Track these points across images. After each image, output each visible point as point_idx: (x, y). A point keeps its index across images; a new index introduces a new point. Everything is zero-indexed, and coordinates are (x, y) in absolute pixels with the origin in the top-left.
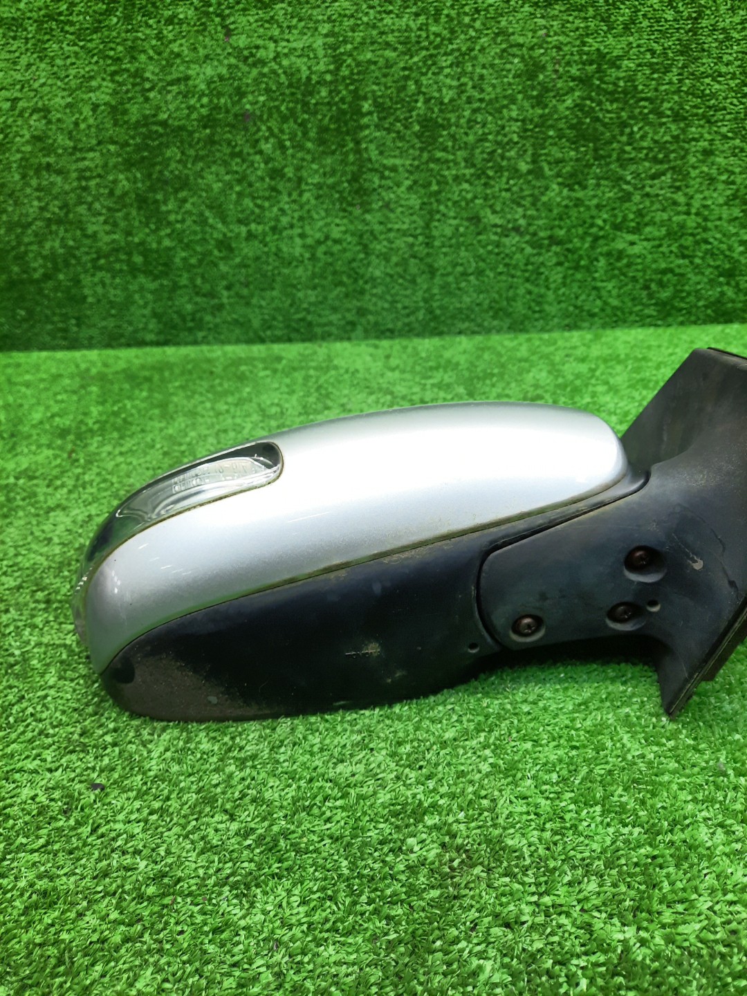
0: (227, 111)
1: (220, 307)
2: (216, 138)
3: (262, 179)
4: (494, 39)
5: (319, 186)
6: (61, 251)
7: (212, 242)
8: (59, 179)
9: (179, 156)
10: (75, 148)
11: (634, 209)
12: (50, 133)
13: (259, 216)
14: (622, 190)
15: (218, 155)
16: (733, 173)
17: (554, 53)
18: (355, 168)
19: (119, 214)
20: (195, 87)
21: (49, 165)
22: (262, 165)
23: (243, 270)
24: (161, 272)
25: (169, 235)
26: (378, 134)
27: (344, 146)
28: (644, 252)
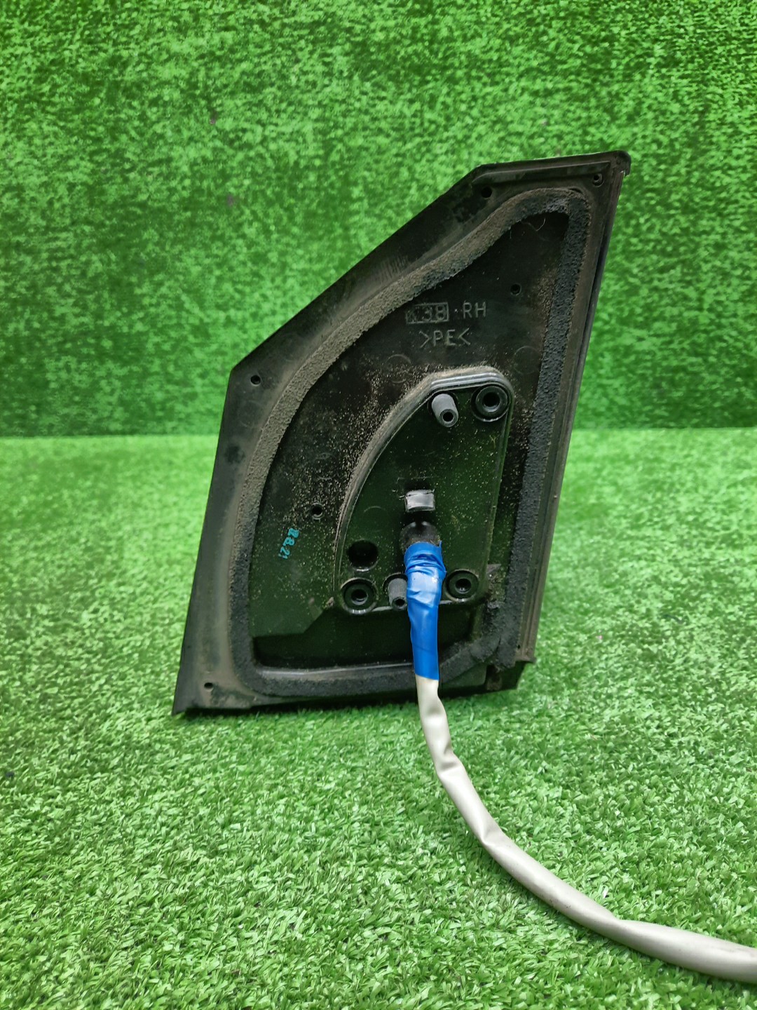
0: (210, 194)
1: (193, 396)
2: (198, 220)
3: (244, 263)
4: (492, 128)
5: (304, 272)
6: (26, 333)
7: (188, 328)
8: (28, 259)
9: (157, 238)
10: (47, 228)
11: (642, 303)
12: (23, 212)
13: (239, 302)
14: (628, 283)
15: (198, 238)
16: (748, 268)
17: (554, 142)
18: (343, 255)
19: (91, 297)
20: (177, 168)
21: (18, 245)
22: (245, 250)
23: (220, 358)
24: (132, 358)
25: (141, 320)
26: (368, 221)
27: (332, 232)
28: (654, 348)
